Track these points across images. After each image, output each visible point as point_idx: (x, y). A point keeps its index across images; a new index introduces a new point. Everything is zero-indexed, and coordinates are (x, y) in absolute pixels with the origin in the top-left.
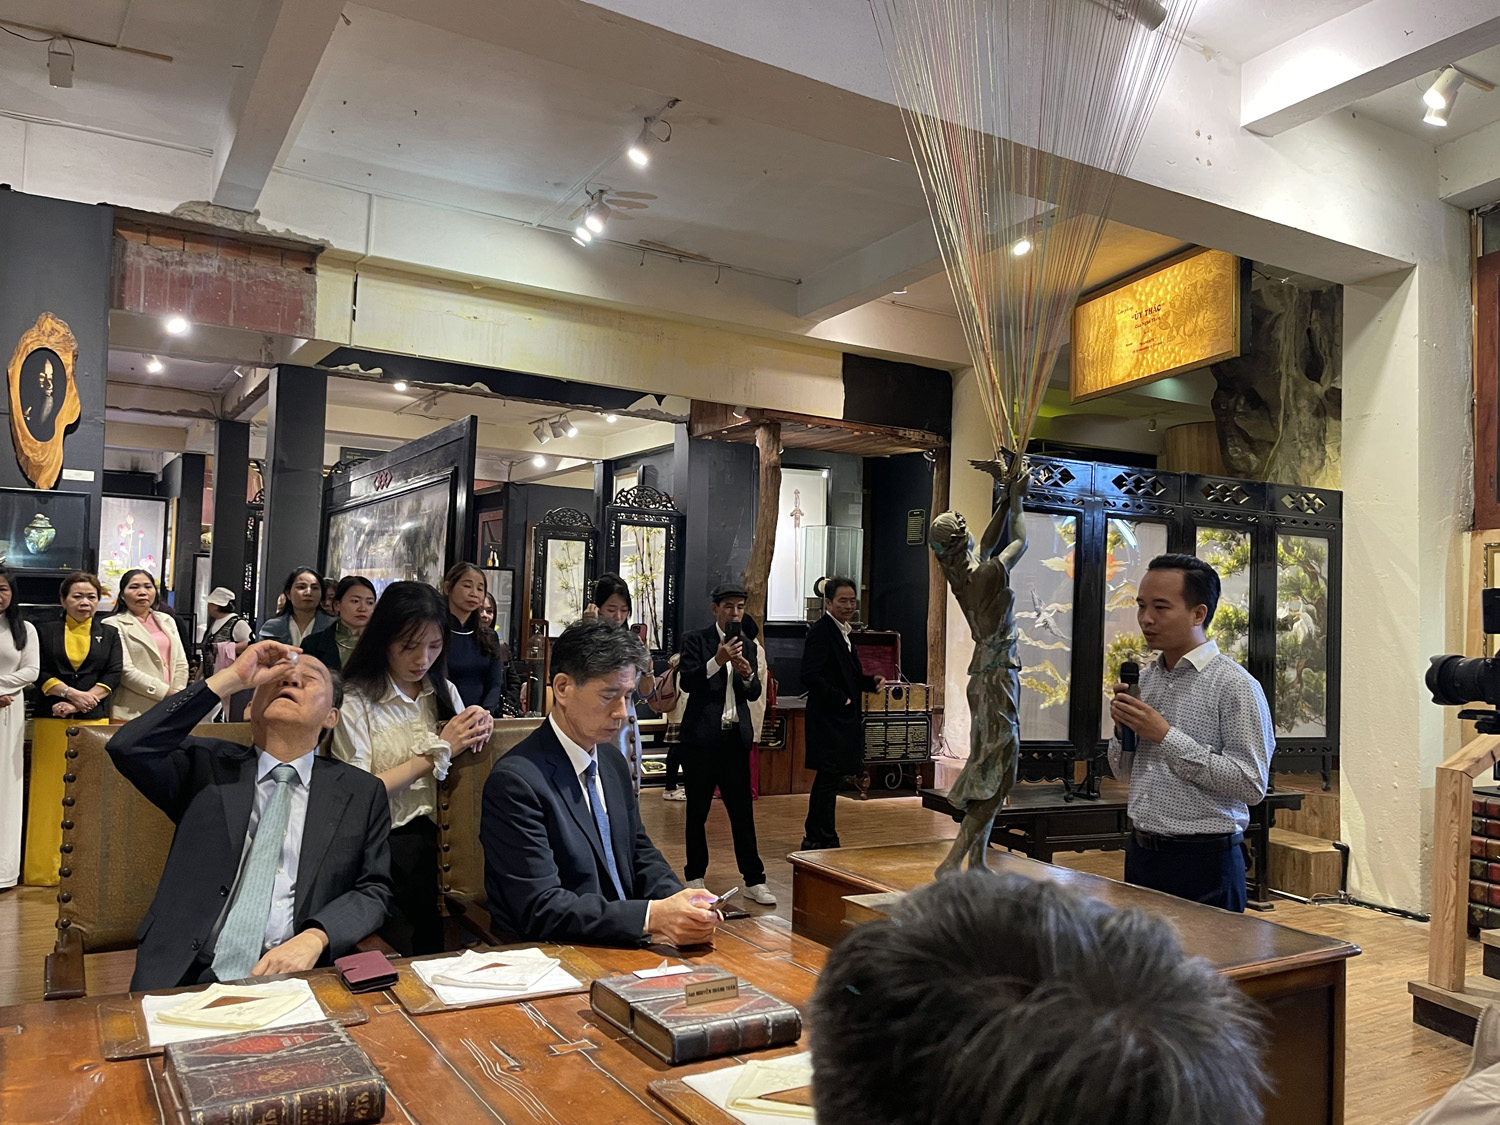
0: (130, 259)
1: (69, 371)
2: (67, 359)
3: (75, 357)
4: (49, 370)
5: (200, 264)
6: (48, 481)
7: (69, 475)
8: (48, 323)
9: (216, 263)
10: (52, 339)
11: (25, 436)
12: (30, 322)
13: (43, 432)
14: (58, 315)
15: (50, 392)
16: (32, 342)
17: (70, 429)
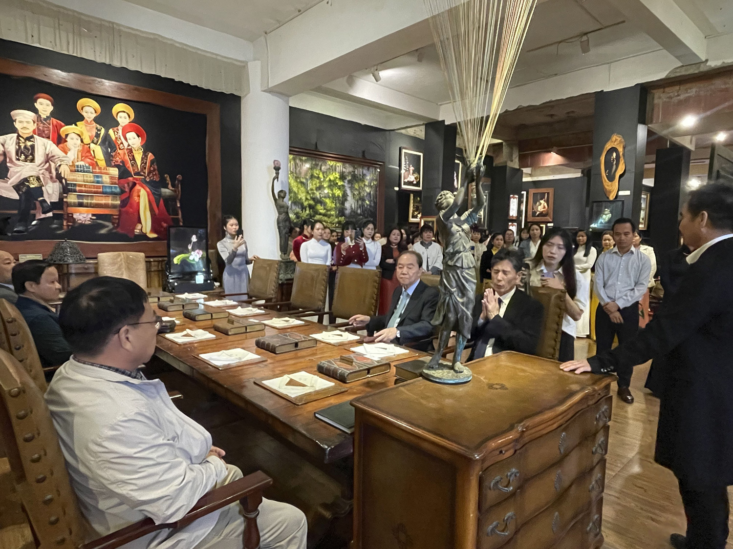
0: (656, 101)
1: (621, 154)
2: (621, 150)
3: (624, 148)
4: (614, 155)
5: (687, 93)
6: (613, 196)
7: (621, 193)
8: (615, 137)
9: (694, 90)
10: (616, 143)
11: (605, 181)
12: (608, 139)
13: (611, 178)
14: (618, 133)
15: (615, 163)
16: (608, 146)
17: (621, 176)
